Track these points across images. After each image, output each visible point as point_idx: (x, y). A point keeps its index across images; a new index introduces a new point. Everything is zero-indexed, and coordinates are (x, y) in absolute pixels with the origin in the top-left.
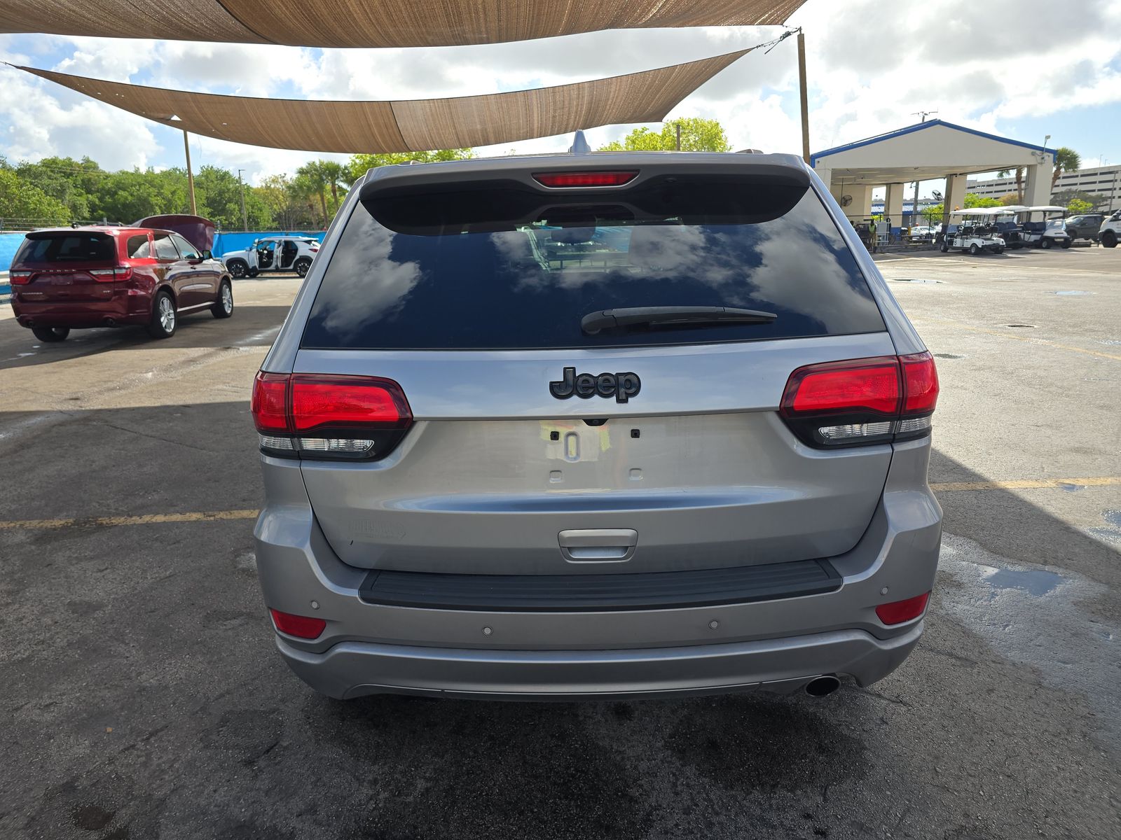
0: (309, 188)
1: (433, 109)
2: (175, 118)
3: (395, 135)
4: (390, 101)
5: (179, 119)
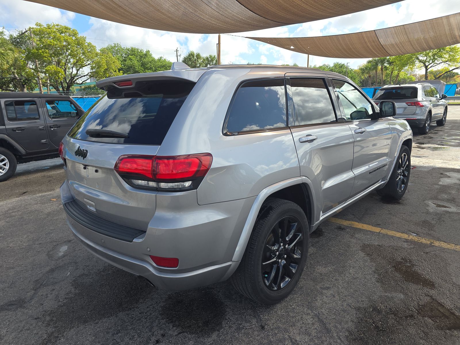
0: (370, 68)
1: (396, 30)
2: (292, 47)
3: (378, 45)
4: (374, 30)
5: (293, 48)
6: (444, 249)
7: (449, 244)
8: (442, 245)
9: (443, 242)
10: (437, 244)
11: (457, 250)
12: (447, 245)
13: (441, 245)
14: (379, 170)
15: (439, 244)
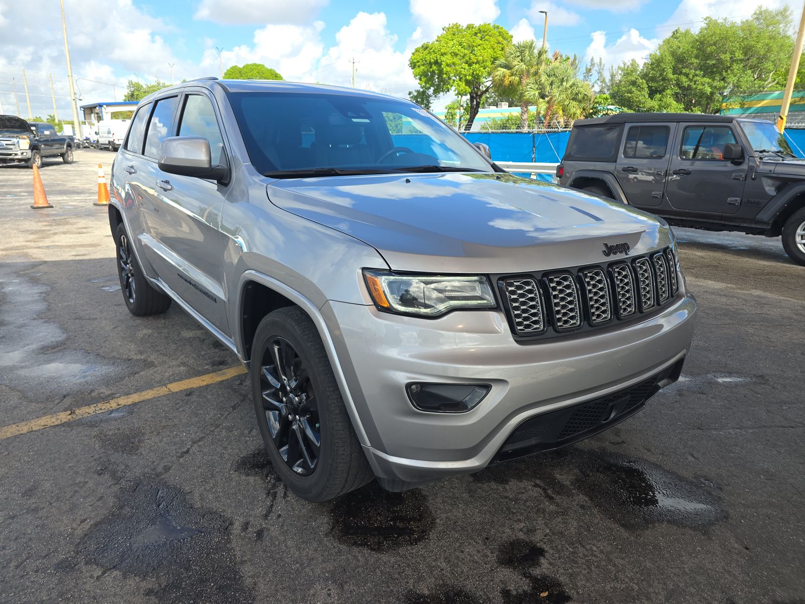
6: (45, 414)
7: (44, 427)
8: (54, 420)
9: (56, 423)
10: (64, 417)
11: (23, 423)
12: (46, 424)
13: (55, 418)
14: (189, 284)
15: (58, 417)
